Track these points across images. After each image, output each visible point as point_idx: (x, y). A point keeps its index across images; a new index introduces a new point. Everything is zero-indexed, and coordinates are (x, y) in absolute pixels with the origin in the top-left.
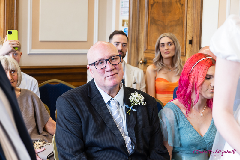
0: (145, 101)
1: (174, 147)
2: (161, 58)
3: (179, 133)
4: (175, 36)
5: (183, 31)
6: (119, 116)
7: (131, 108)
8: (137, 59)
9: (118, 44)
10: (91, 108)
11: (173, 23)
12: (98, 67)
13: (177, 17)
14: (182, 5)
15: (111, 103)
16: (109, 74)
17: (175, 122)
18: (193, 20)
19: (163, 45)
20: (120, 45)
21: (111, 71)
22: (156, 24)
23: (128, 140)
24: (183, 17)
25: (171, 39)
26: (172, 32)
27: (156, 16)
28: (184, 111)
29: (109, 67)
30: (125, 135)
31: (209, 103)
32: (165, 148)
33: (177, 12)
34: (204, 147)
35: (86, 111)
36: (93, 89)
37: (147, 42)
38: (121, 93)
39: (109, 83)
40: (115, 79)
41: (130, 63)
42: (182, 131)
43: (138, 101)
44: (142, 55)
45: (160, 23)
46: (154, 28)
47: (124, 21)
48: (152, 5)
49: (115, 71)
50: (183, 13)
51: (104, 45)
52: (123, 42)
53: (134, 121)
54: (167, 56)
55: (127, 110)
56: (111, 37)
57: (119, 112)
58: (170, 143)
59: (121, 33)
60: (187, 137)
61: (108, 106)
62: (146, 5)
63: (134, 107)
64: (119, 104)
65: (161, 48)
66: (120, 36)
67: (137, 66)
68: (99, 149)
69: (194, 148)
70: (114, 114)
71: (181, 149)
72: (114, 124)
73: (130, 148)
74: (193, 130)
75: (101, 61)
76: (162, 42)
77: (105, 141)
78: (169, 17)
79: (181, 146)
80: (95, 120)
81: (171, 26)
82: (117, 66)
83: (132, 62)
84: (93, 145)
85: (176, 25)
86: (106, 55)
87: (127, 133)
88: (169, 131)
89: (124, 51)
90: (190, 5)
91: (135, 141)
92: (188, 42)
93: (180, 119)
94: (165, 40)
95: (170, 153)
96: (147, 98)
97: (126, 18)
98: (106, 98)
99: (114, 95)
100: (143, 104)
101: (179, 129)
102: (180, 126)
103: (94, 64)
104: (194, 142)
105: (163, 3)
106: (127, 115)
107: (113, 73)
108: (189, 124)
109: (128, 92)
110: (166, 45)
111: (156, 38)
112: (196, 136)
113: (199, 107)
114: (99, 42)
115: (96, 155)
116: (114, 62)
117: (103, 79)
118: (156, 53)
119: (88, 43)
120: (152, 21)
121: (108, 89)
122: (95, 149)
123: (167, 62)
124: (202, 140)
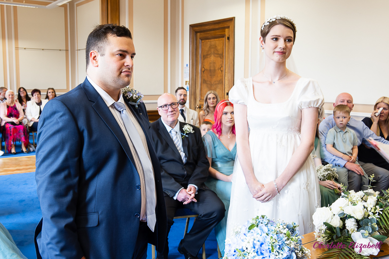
0: (193, 130)
1: (212, 159)
2: (208, 106)
3: (215, 150)
4: (217, 93)
5: (223, 87)
6: (177, 140)
7: (185, 134)
8: (195, 105)
9: (181, 95)
10: (159, 135)
11: (217, 82)
12: (163, 109)
13: (219, 79)
14: (222, 71)
15: (172, 132)
16: (170, 113)
17: (212, 143)
18: (229, 80)
19: (210, 99)
20: (182, 96)
21: (172, 112)
22: (206, 83)
23: (183, 155)
24: (222, 79)
25: (215, 95)
26: (215, 90)
27: (206, 78)
28: (218, 136)
29: (170, 109)
30: (181, 151)
31: (233, 129)
32: (207, 159)
33: (219, 76)
34: (231, 157)
35: (156, 138)
36: (161, 124)
37: (201, 95)
38: (178, 125)
39: (170, 119)
40: (174, 117)
41: (190, 108)
42: (217, 148)
43: (189, 130)
44: (198, 103)
45: (208, 82)
46: (205, 85)
47: (186, 82)
48: (204, 72)
49: (174, 112)
50: (222, 76)
51: (168, 96)
52: (184, 93)
53: (187, 143)
54: (212, 106)
55: (182, 136)
56: (176, 91)
57: (177, 138)
58: (209, 156)
59: (183, 88)
60: (220, 152)
61: (170, 133)
62: (200, 71)
63: (187, 134)
64: (177, 132)
65: (208, 100)
66: (182, 90)
67: (195, 110)
68: (165, 161)
69: (225, 158)
70: (174, 138)
71: (217, 159)
72: (174, 145)
73: (184, 161)
74: (224, 147)
75: (166, 105)
76: (209, 97)
77: (169, 156)
78: (214, 79)
79: (216, 157)
80: (162, 143)
81: (216, 84)
82: (175, 109)
83: (192, 108)
84: (161, 158)
85: (218, 84)
86: (169, 102)
87: (182, 150)
88: (208, 148)
89: (185, 99)
90: (226, 71)
91: (187, 155)
92: (226, 94)
93: (216, 141)
94: (211, 96)
95: (210, 162)
96: (195, 128)
97: (188, 80)
98: (169, 129)
99: (173, 127)
100: (192, 132)
101: (215, 147)
102: (215, 145)
103: (161, 107)
104: (225, 155)
105: (210, 70)
106: (182, 139)
107: (173, 113)
108: (221, 144)
109: (182, 125)
110: (212, 99)
111: (206, 92)
112: (226, 151)
113: (227, 133)
114: (165, 94)
115: (164, 165)
116: (174, 106)
117: (166, 116)
118: (204, 102)
119: (157, 96)
120: (204, 81)
121: (170, 123)
122: (162, 161)
123: (212, 109)
124: (230, 154)
